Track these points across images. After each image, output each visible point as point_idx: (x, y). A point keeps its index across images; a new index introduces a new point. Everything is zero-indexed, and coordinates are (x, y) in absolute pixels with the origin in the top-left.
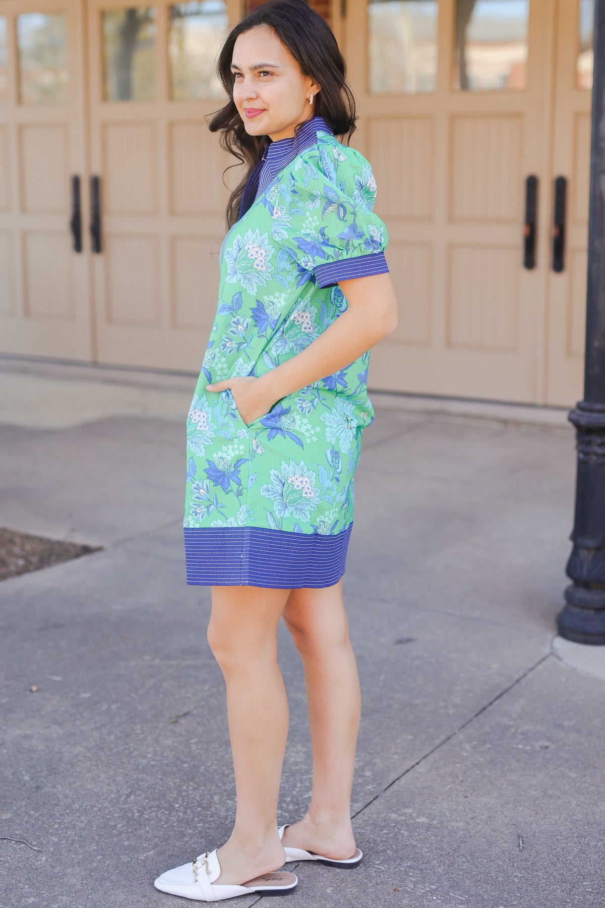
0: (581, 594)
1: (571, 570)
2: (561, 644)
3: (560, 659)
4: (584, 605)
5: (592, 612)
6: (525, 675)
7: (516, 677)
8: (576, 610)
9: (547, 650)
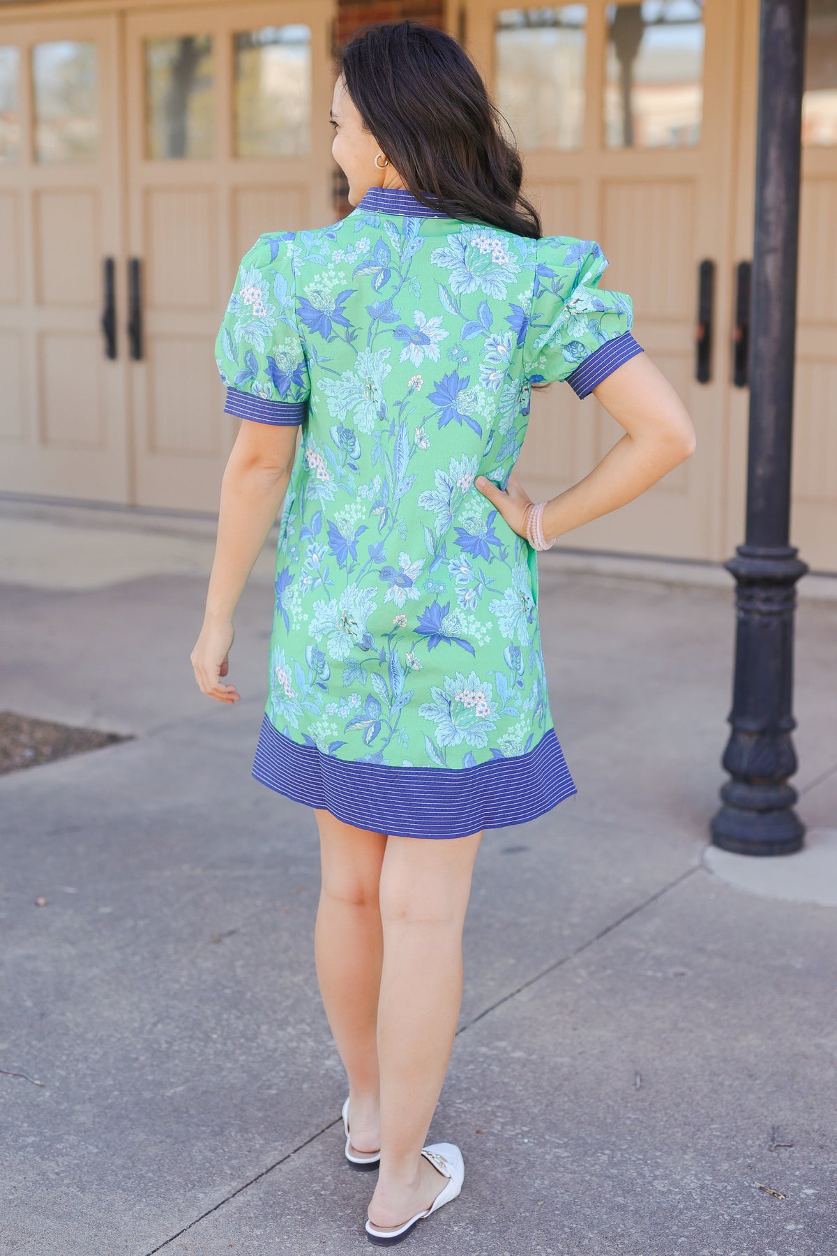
0: (741, 791)
1: (728, 761)
2: (715, 856)
3: (710, 872)
4: (743, 806)
5: (752, 815)
6: (664, 891)
7: (653, 893)
8: (733, 812)
9: (695, 862)
